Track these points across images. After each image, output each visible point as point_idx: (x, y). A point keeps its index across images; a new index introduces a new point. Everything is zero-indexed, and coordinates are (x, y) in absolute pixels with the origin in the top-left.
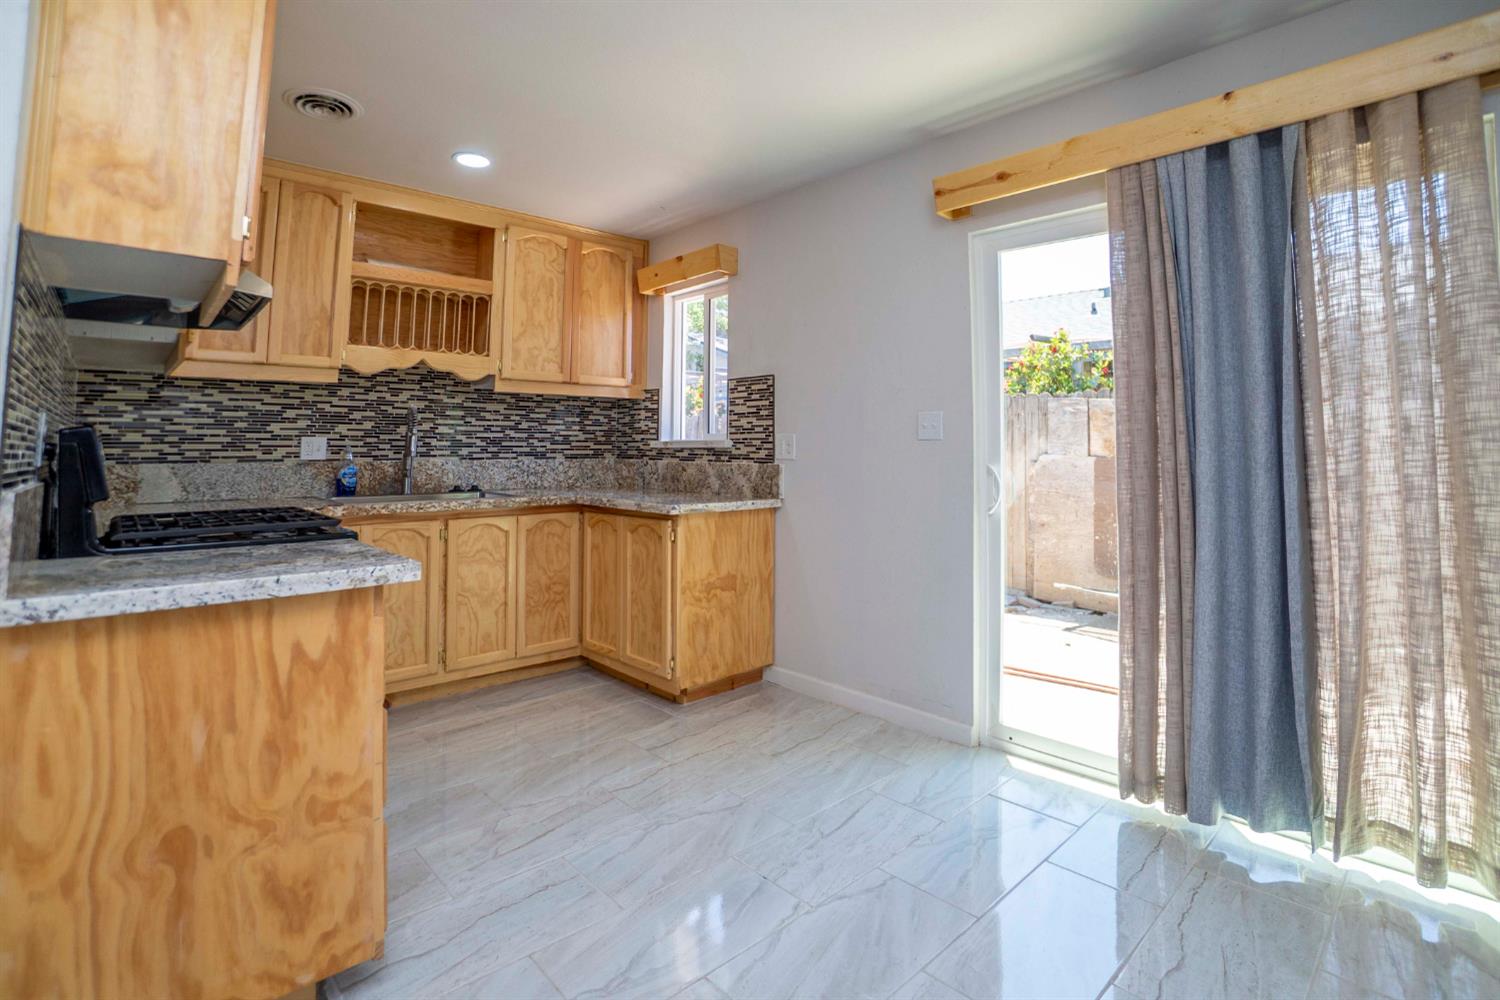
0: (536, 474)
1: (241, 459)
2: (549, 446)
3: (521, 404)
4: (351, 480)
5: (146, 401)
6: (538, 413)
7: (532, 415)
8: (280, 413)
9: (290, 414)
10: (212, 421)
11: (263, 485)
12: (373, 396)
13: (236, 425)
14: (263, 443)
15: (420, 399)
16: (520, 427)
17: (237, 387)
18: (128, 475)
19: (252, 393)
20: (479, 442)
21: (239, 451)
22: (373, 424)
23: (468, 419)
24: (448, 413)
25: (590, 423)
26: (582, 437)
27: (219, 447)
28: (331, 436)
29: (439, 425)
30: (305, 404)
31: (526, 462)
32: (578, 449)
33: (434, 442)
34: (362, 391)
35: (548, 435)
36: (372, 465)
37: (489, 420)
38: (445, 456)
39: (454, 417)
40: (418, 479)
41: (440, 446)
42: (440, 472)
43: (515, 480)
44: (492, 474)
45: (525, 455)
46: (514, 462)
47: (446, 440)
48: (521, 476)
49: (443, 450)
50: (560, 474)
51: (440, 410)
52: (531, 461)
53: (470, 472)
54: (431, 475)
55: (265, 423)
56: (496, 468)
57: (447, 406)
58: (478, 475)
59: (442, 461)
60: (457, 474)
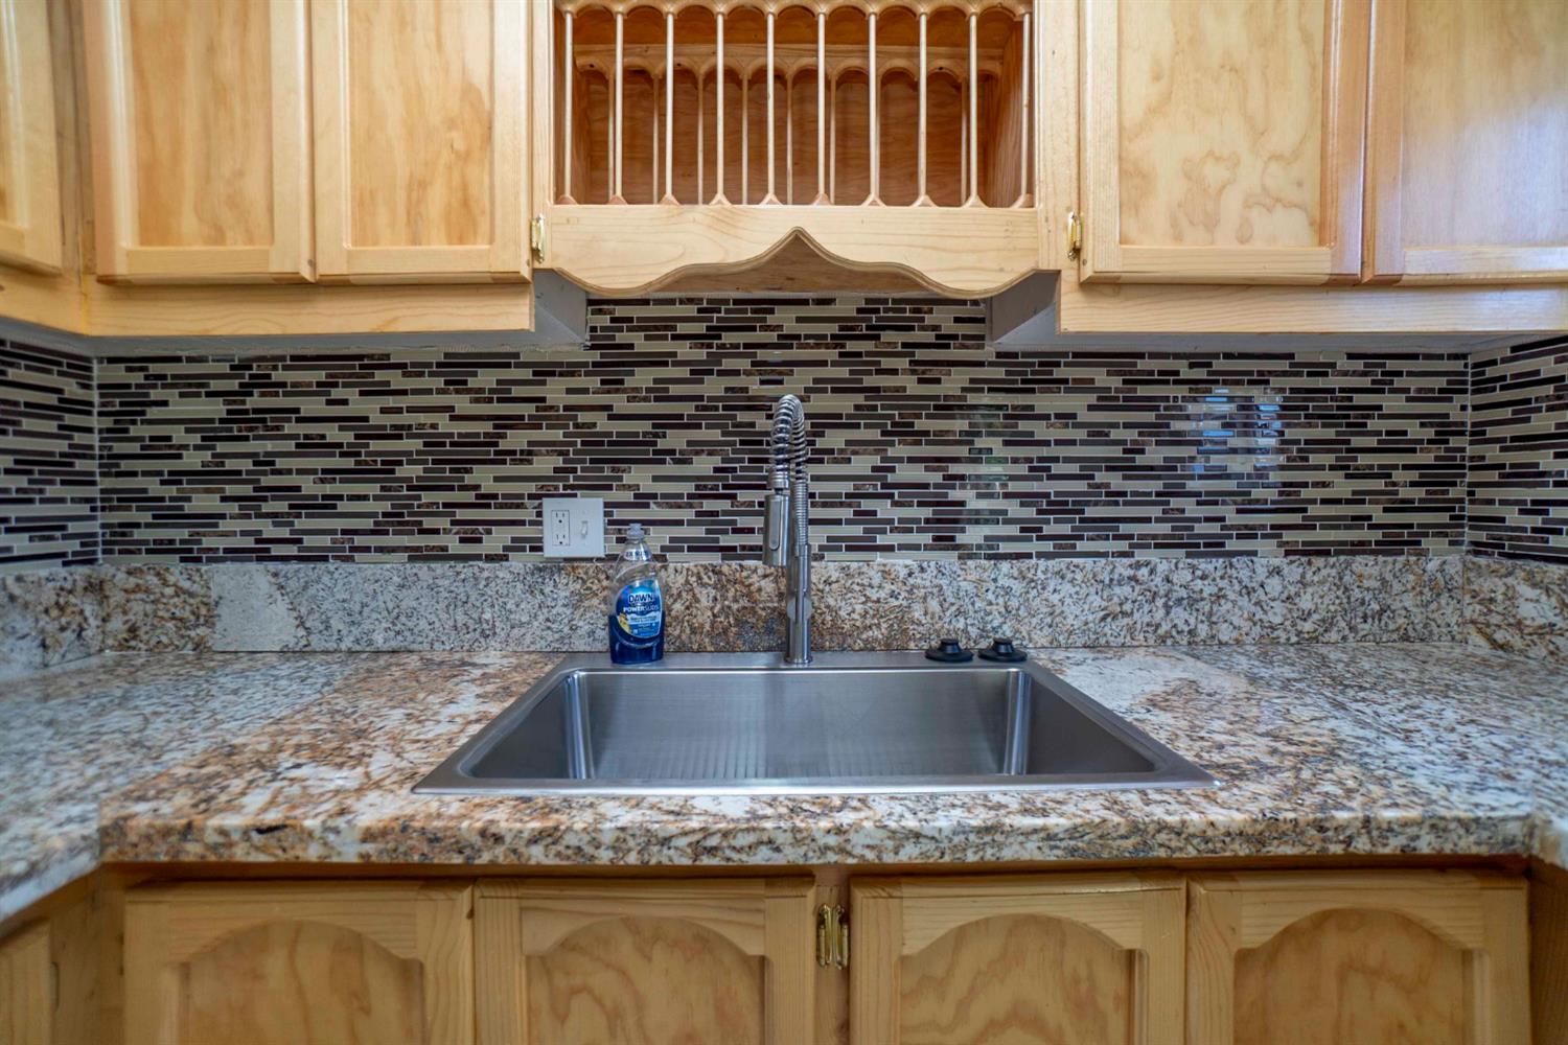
0: (1192, 602)
1: (417, 555)
2: (1232, 517)
4: (642, 621)
5: (222, 421)
7: (1176, 425)
8: (491, 441)
9: (516, 439)
10: (349, 463)
11: (461, 618)
12: (713, 387)
13: (400, 472)
14: (461, 514)
15: (840, 388)
16: (1140, 460)
17: (396, 379)
18: (195, 588)
19: (429, 392)
20: (1014, 508)
21: (411, 533)
22: (717, 461)
23: (979, 443)
24: (921, 424)
25: (1372, 442)
26: (1343, 487)
27: (369, 524)
28: (616, 495)
29: (900, 460)
30: (545, 414)
31: (1163, 568)
32: (1331, 523)
34: (684, 372)
35: (1231, 485)
36: (717, 572)
37: (1047, 443)
38: (916, 547)
39: (941, 438)
40: (843, 613)
41: (901, 520)
42: (904, 594)
43: (1126, 620)
44: (1056, 602)
45: (1157, 546)
46: (1123, 567)
47: (920, 504)
48: (1146, 608)
49: (910, 531)
50: (1272, 604)
51: (897, 419)
52: (1181, 565)
53: (990, 596)
54: (878, 601)
55: (463, 466)
56: (1069, 585)
57: (916, 406)
58: (1014, 603)
59: (909, 562)
60: (951, 599)
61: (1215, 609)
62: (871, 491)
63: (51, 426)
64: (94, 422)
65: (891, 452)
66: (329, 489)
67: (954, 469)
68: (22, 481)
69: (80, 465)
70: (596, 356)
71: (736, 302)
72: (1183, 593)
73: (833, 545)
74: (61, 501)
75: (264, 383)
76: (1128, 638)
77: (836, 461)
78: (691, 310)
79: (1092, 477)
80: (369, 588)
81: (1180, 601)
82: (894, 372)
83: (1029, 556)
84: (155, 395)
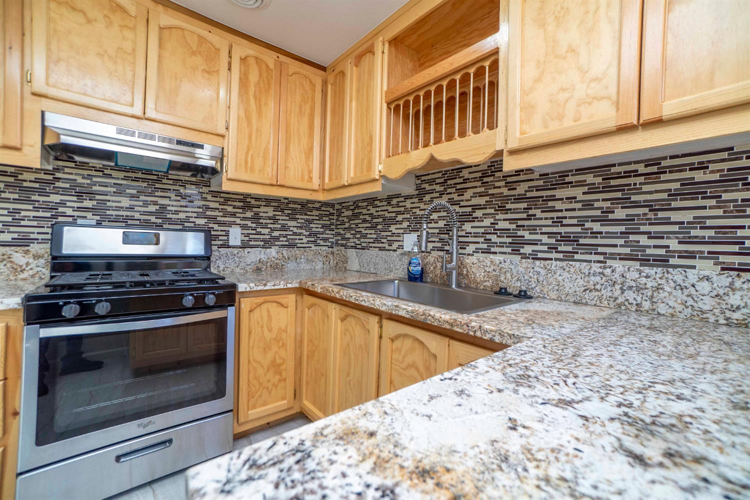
0: (639, 289)
1: (381, 249)
3: (613, 182)
5: (351, 216)
6: (651, 193)
7: (634, 198)
8: (395, 218)
9: (400, 218)
10: (370, 225)
11: (386, 266)
13: (378, 227)
14: (389, 238)
15: (481, 195)
16: (611, 216)
17: (379, 203)
18: (346, 254)
19: (384, 206)
20: (545, 239)
21: (380, 243)
22: (445, 222)
23: (531, 212)
24: (508, 206)
27: (372, 241)
29: (500, 220)
33: (494, 238)
34: (438, 195)
35: (674, 228)
37: (561, 211)
38: (505, 253)
39: (515, 211)
40: (477, 275)
41: (500, 243)
42: (498, 270)
43: (597, 293)
44: (560, 280)
45: (620, 259)
46: (596, 268)
47: (507, 237)
48: (609, 289)
49: (503, 247)
50: (702, 297)
51: (500, 205)
52: (631, 269)
53: (531, 274)
54: (489, 272)
55: (389, 225)
56: (567, 274)
57: (506, 199)
58: (541, 279)
59: (500, 258)
60: (515, 274)
61: (655, 294)
62: (490, 232)
63: (327, 219)
64: (335, 217)
65: (497, 217)
66: (366, 232)
67: (520, 223)
68: (322, 230)
69: (332, 227)
70: (417, 192)
71: (452, 170)
72: (633, 284)
73: (476, 251)
74: (329, 234)
75: (358, 207)
76: (598, 302)
77: (479, 221)
78: (440, 175)
79: (584, 225)
80: (371, 256)
81: (630, 288)
82: (499, 187)
83: (551, 259)
84: (343, 211)
